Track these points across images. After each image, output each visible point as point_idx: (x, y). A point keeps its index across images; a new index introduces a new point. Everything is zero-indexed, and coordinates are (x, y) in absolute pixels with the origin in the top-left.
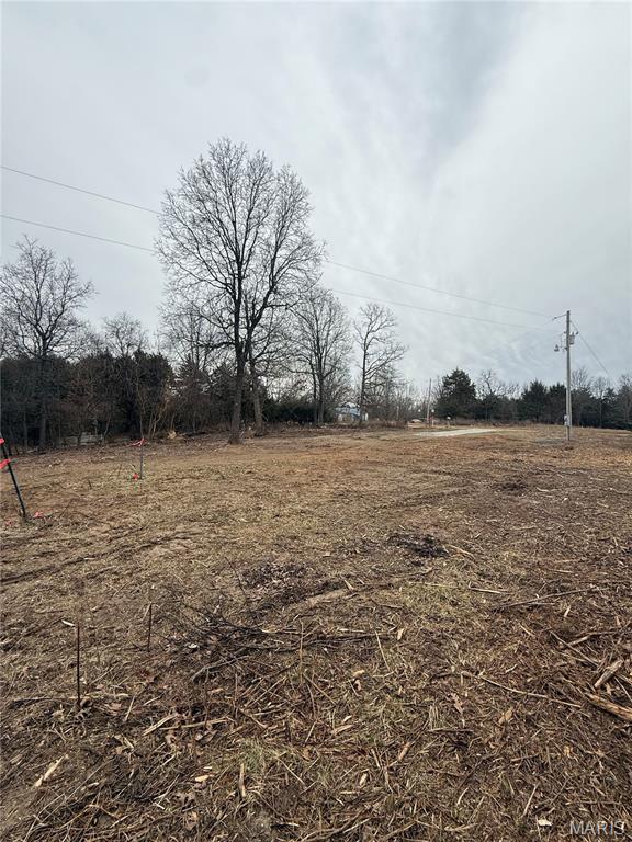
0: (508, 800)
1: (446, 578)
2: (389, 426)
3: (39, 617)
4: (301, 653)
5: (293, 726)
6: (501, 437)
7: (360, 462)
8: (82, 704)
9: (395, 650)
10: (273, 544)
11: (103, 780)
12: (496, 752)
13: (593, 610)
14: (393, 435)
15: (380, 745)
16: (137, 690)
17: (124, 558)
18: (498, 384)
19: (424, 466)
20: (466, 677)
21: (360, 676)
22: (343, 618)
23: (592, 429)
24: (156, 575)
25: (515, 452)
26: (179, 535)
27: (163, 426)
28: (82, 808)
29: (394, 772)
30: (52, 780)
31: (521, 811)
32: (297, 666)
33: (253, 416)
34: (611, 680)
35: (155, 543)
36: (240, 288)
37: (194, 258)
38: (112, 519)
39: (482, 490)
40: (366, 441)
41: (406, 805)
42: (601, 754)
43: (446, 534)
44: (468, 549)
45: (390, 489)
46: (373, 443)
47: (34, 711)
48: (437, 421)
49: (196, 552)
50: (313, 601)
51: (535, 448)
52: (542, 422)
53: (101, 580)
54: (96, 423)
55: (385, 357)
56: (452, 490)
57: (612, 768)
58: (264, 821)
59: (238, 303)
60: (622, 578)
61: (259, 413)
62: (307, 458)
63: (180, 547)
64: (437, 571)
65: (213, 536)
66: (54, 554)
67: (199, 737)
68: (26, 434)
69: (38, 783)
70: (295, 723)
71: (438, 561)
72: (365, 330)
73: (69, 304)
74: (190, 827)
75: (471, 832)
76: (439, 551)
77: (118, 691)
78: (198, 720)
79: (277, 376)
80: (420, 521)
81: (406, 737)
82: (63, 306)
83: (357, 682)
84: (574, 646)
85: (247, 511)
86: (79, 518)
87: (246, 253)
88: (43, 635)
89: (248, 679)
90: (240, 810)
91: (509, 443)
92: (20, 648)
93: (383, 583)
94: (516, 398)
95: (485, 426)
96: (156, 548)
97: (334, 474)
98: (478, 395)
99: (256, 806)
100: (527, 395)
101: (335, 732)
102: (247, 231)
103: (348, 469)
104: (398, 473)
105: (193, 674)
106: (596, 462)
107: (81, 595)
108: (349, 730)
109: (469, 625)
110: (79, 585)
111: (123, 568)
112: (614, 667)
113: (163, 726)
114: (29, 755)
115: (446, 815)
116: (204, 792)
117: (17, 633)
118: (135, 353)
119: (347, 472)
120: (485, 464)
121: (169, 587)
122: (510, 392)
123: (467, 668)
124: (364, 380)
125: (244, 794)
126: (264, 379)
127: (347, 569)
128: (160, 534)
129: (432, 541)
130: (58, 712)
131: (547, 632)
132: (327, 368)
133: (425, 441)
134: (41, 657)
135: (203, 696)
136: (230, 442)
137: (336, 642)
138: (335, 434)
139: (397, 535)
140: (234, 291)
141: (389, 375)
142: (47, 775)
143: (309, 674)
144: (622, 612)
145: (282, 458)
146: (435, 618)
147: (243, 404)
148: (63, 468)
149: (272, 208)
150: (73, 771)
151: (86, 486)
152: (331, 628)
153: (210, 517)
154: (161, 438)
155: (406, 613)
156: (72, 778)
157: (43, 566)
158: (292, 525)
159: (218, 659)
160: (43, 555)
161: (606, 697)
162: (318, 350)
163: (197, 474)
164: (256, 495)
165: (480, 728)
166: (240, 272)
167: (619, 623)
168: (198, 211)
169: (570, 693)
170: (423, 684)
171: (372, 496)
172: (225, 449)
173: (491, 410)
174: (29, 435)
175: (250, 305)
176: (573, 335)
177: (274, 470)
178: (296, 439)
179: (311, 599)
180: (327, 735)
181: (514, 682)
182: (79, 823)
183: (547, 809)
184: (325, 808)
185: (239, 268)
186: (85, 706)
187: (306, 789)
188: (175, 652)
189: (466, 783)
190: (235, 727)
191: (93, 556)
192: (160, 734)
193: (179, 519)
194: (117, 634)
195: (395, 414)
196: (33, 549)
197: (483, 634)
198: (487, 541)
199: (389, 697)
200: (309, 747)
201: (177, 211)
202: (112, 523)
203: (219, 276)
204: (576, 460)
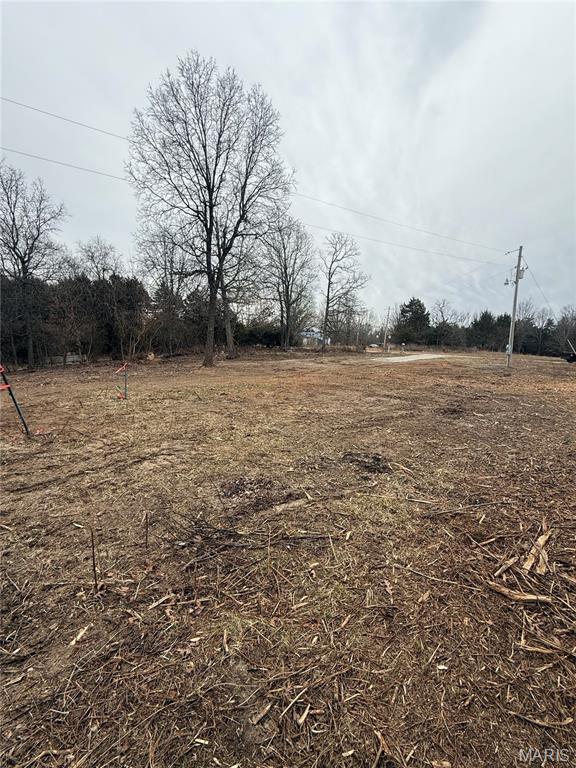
0: (419, 653)
1: (389, 491)
2: (349, 351)
3: (52, 520)
4: (269, 549)
5: (263, 603)
6: (449, 363)
7: (321, 386)
8: (98, 587)
9: (343, 548)
10: (246, 460)
11: (122, 641)
12: (414, 622)
13: (503, 517)
14: (352, 360)
15: (328, 617)
16: (140, 577)
17: (119, 471)
18: (450, 313)
19: (378, 390)
20: (396, 568)
21: (315, 568)
22: (303, 522)
23: (530, 356)
24: (148, 486)
25: (459, 378)
26: (164, 452)
27: (142, 349)
28: (108, 659)
29: (338, 635)
30: (83, 641)
31: (427, 660)
32: (265, 560)
33: (225, 341)
34: (507, 571)
35: (144, 459)
36: (211, 216)
37: (166, 183)
38: (105, 436)
39: (426, 414)
40: (327, 365)
41: (345, 657)
42: (490, 622)
43: (391, 453)
44: (409, 467)
45: (347, 411)
46: (334, 367)
47: (61, 592)
48: (393, 346)
49: (180, 467)
50: (279, 509)
51: (478, 374)
52: (487, 349)
53: (101, 490)
54: (79, 344)
55: (348, 286)
56: (400, 413)
57: (497, 632)
58: (242, 667)
59: (209, 232)
60: (531, 492)
61: (230, 338)
62: (274, 380)
63: (166, 463)
64: (382, 484)
65: (194, 453)
66: (58, 467)
67: (191, 611)
68: (15, 353)
69: (73, 643)
70: (264, 601)
71: (383, 476)
72: (329, 259)
73: (44, 227)
74: (189, 671)
75: (390, 673)
76: (385, 468)
77: (125, 578)
78: (189, 599)
79: (247, 303)
80: (371, 442)
81: (348, 611)
82: (38, 229)
83: (313, 572)
84: (484, 546)
85: (222, 431)
86: (75, 436)
87: (217, 181)
88: (60, 535)
89: (227, 570)
90: (225, 660)
91: (455, 369)
92: (43, 545)
93: (336, 494)
94: (466, 327)
95: (435, 352)
96: (146, 463)
97: (299, 397)
98: (431, 323)
99: (236, 657)
100: (476, 324)
101: (294, 607)
102: (218, 157)
103: (311, 392)
104: (355, 396)
105: (184, 565)
106: (528, 388)
107: (86, 502)
108: (305, 606)
109: (404, 528)
110: (84, 494)
111: (119, 480)
112: (511, 561)
113: (163, 603)
114: (63, 623)
115: (374, 663)
116: (198, 649)
117: (38, 533)
118: (111, 277)
119: (310, 395)
120: (432, 389)
121: (159, 497)
122: (461, 320)
123: (398, 561)
124: (328, 307)
125: (227, 650)
126: (235, 305)
127: (308, 482)
128: (148, 450)
129: (379, 460)
130: (81, 593)
131: (465, 534)
132: (294, 296)
133: (380, 367)
134: (60, 552)
135: (192, 582)
136: (205, 365)
137: (297, 541)
138: (299, 358)
139: (350, 454)
140: (206, 219)
141: (351, 303)
142: (79, 637)
143: (275, 565)
144: (526, 520)
145: (252, 381)
146: (377, 523)
147: (216, 329)
148: (53, 388)
149: (243, 133)
150: (97, 634)
151: (78, 405)
152: (293, 530)
153: (190, 436)
154: (141, 359)
155: (354, 519)
156: (98, 640)
157: (50, 478)
158: (261, 443)
159: (203, 554)
160: (49, 468)
161: (502, 583)
162: (285, 278)
163: (176, 395)
164: (229, 416)
165: (403, 605)
166: (211, 199)
167: (521, 528)
168: (167, 133)
169: (476, 581)
170: (363, 573)
171: (331, 418)
172: (200, 372)
173: (443, 337)
174: (17, 353)
175: (220, 234)
176: (523, 270)
177: (246, 393)
178: (265, 362)
179: (278, 508)
180: (289, 609)
181: (433, 573)
182: (107, 669)
183: (446, 659)
184: (287, 659)
185: (211, 196)
186: (101, 589)
187: (273, 646)
188: (169, 548)
189: (390, 642)
190: (219, 604)
191: (92, 470)
192: (161, 609)
193: (163, 437)
194: (120, 534)
195: (355, 339)
196: (39, 463)
197: (414, 536)
198: (425, 460)
199: (337, 583)
200: (275, 618)
201: (146, 132)
202: (105, 440)
203: (191, 203)
204: (511, 387)
